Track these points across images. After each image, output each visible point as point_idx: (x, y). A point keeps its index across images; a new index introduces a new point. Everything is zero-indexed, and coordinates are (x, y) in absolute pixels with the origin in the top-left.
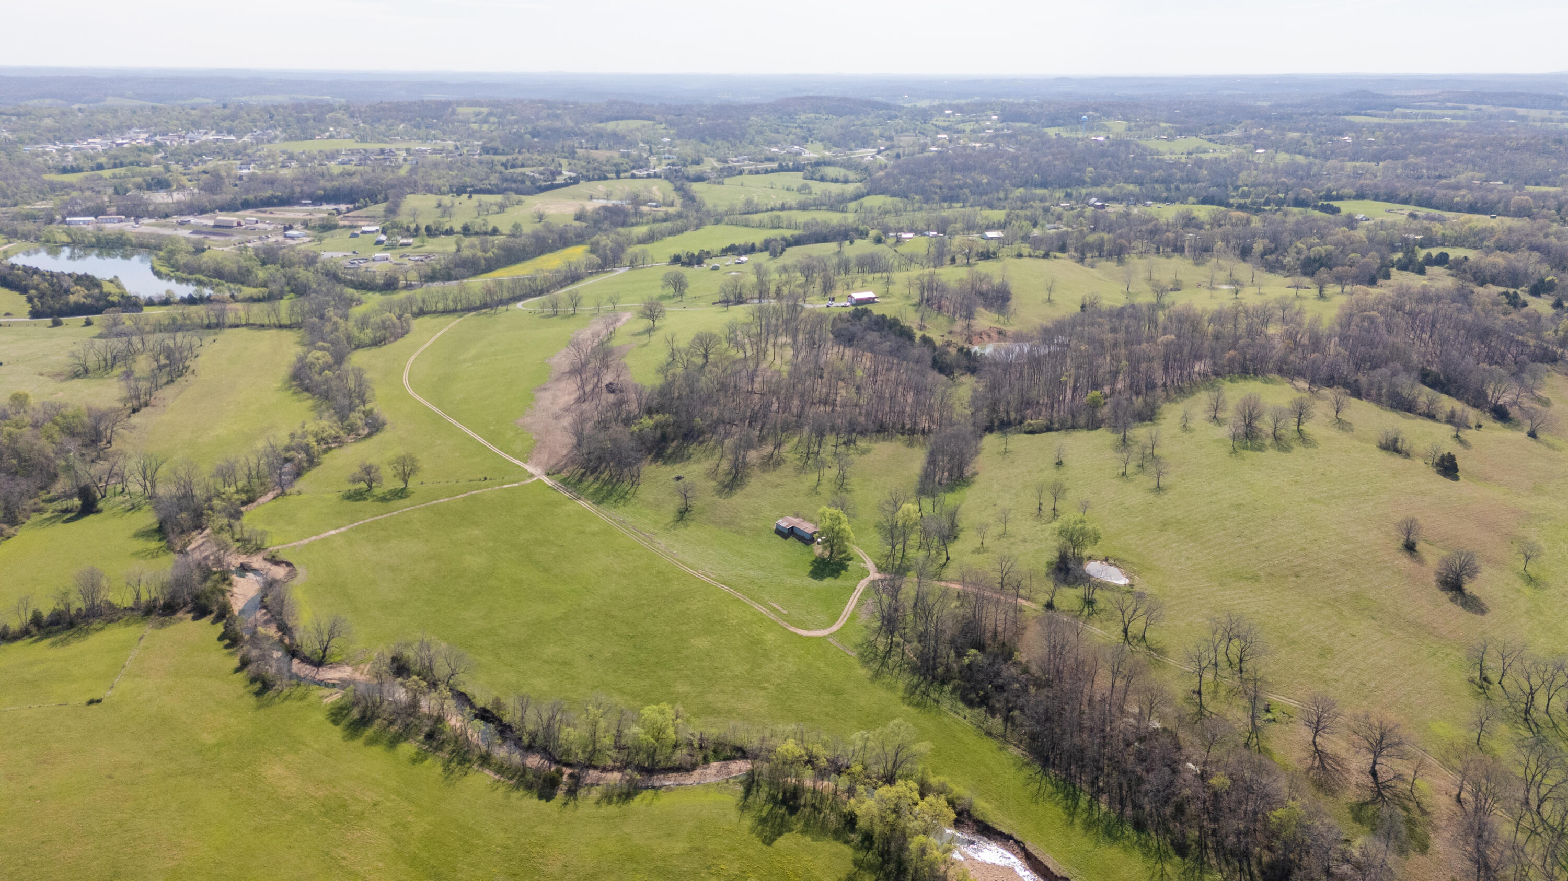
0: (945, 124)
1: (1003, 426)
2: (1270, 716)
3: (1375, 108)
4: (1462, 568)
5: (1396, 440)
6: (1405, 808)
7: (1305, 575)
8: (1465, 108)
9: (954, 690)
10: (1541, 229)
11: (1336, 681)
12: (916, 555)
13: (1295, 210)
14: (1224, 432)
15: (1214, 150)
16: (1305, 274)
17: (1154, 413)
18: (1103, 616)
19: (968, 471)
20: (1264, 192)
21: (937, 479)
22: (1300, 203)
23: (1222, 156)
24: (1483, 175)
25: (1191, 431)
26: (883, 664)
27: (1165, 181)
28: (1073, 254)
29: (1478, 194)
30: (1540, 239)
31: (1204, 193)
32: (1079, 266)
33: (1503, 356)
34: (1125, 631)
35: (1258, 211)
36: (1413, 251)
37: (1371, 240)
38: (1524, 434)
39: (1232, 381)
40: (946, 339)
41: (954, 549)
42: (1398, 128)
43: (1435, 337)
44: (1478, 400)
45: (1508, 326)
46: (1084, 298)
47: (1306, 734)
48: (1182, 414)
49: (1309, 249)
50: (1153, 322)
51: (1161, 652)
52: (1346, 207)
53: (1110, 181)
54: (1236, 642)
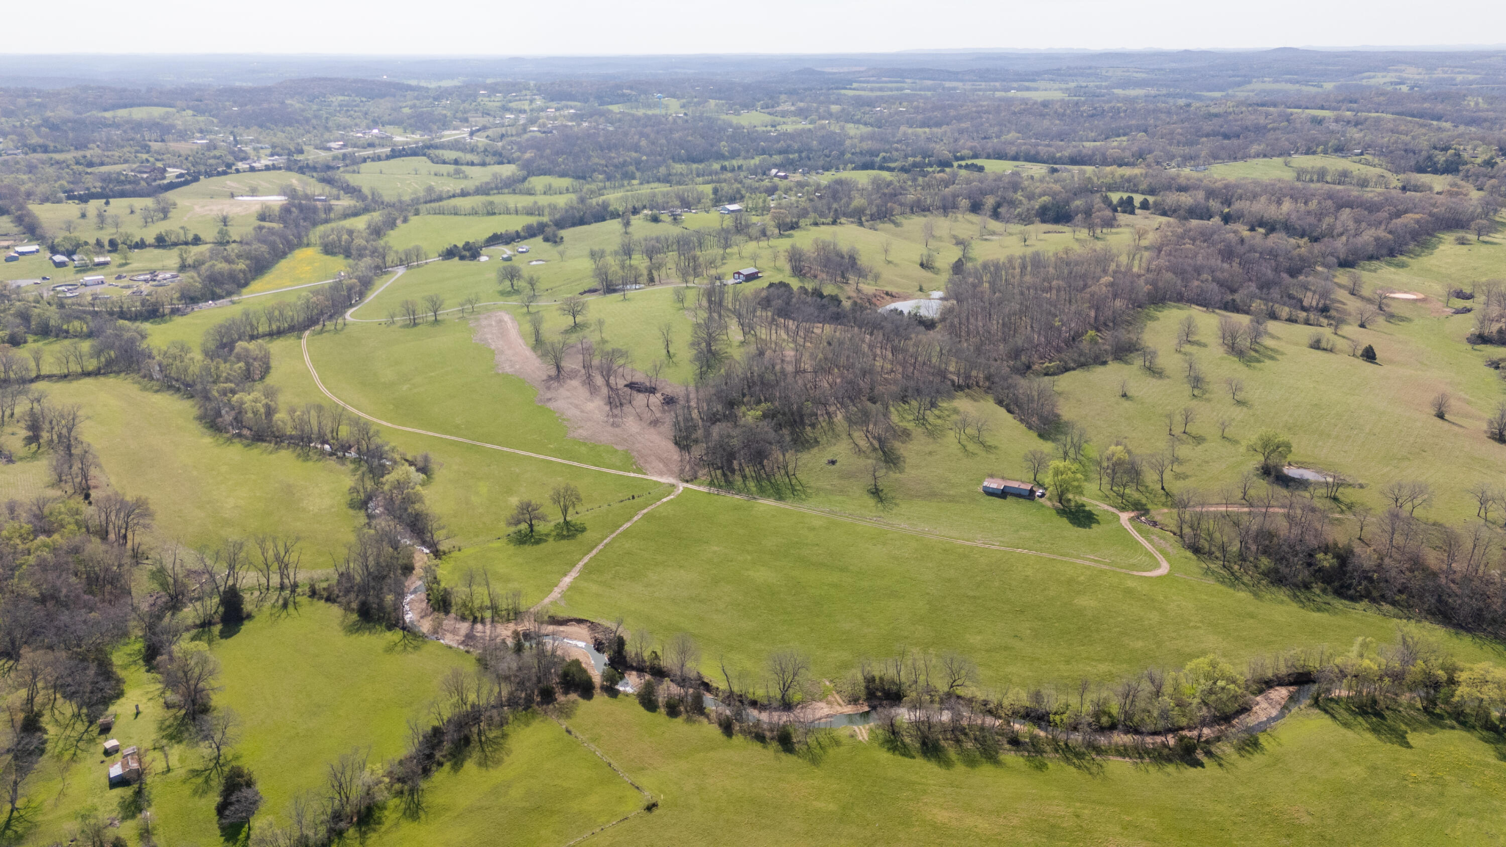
5: (1319, 341)
14: (1217, 351)
15: (785, 123)
22: (944, 164)
28: (849, 219)
32: (864, 229)
35: (925, 173)
38: (1357, 327)
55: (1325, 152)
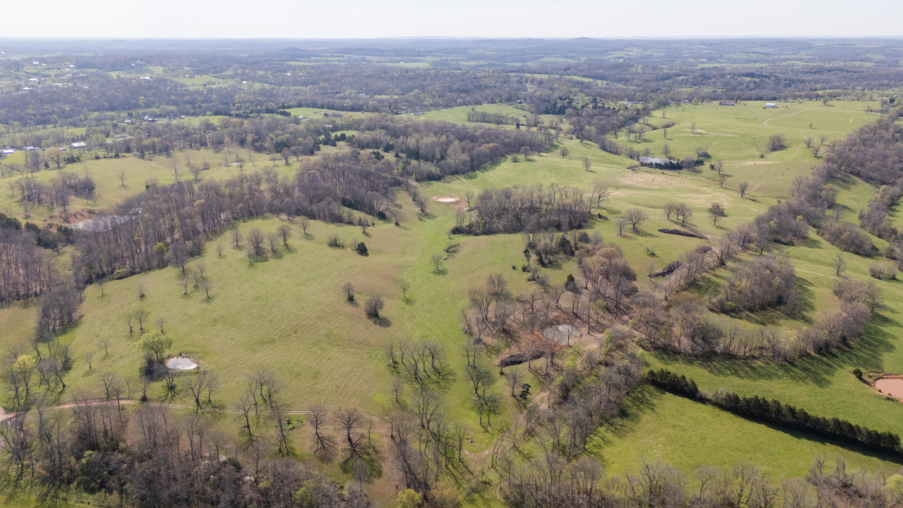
0: (35, 71)
1: (101, 277)
2: (291, 426)
3: (301, 57)
4: (376, 305)
5: (336, 240)
6: (368, 454)
7: (300, 330)
8: (343, 57)
9: (78, 486)
10: (384, 117)
11: (324, 390)
12: (38, 390)
13: (267, 115)
14: (243, 254)
15: (219, 83)
16: (277, 152)
17: (200, 250)
18: (182, 394)
19: (75, 316)
20: (249, 107)
21: (51, 328)
22: (269, 111)
23: (223, 86)
24: (356, 91)
25: (225, 257)
26: (16, 486)
27: (192, 103)
28: (136, 153)
29: (354, 101)
30: (384, 123)
31: (215, 109)
32: (141, 161)
33: (378, 185)
34: (197, 401)
35: (247, 117)
36: (329, 134)
37: (308, 130)
38: (394, 225)
39: (244, 221)
40: (48, 222)
41: (68, 379)
42: (313, 67)
43: (346, 179)
44: (371, 211)
45: (378, 170)
46: (147, 182)
47: (311, 430)
48: (217, 247)
49: (277, 137)
50: (192, 192)
51: (222, 407)
52: (294, 112)
53: (157, 104)
54: (265, 387)
55: (501, 102)
